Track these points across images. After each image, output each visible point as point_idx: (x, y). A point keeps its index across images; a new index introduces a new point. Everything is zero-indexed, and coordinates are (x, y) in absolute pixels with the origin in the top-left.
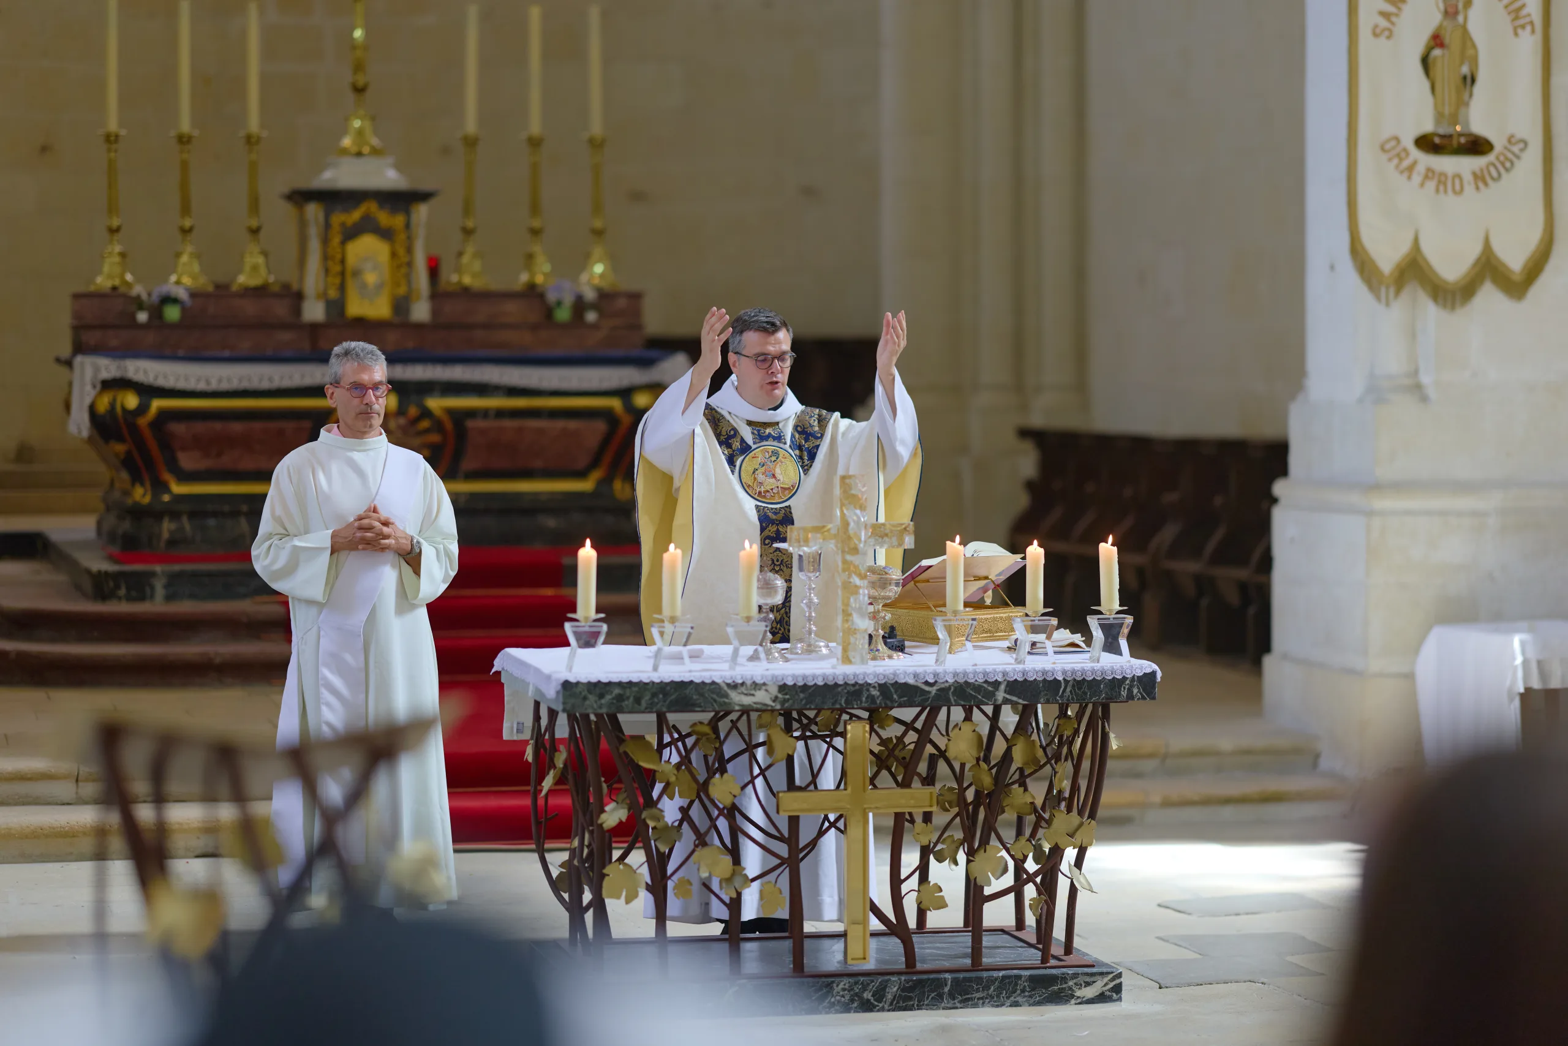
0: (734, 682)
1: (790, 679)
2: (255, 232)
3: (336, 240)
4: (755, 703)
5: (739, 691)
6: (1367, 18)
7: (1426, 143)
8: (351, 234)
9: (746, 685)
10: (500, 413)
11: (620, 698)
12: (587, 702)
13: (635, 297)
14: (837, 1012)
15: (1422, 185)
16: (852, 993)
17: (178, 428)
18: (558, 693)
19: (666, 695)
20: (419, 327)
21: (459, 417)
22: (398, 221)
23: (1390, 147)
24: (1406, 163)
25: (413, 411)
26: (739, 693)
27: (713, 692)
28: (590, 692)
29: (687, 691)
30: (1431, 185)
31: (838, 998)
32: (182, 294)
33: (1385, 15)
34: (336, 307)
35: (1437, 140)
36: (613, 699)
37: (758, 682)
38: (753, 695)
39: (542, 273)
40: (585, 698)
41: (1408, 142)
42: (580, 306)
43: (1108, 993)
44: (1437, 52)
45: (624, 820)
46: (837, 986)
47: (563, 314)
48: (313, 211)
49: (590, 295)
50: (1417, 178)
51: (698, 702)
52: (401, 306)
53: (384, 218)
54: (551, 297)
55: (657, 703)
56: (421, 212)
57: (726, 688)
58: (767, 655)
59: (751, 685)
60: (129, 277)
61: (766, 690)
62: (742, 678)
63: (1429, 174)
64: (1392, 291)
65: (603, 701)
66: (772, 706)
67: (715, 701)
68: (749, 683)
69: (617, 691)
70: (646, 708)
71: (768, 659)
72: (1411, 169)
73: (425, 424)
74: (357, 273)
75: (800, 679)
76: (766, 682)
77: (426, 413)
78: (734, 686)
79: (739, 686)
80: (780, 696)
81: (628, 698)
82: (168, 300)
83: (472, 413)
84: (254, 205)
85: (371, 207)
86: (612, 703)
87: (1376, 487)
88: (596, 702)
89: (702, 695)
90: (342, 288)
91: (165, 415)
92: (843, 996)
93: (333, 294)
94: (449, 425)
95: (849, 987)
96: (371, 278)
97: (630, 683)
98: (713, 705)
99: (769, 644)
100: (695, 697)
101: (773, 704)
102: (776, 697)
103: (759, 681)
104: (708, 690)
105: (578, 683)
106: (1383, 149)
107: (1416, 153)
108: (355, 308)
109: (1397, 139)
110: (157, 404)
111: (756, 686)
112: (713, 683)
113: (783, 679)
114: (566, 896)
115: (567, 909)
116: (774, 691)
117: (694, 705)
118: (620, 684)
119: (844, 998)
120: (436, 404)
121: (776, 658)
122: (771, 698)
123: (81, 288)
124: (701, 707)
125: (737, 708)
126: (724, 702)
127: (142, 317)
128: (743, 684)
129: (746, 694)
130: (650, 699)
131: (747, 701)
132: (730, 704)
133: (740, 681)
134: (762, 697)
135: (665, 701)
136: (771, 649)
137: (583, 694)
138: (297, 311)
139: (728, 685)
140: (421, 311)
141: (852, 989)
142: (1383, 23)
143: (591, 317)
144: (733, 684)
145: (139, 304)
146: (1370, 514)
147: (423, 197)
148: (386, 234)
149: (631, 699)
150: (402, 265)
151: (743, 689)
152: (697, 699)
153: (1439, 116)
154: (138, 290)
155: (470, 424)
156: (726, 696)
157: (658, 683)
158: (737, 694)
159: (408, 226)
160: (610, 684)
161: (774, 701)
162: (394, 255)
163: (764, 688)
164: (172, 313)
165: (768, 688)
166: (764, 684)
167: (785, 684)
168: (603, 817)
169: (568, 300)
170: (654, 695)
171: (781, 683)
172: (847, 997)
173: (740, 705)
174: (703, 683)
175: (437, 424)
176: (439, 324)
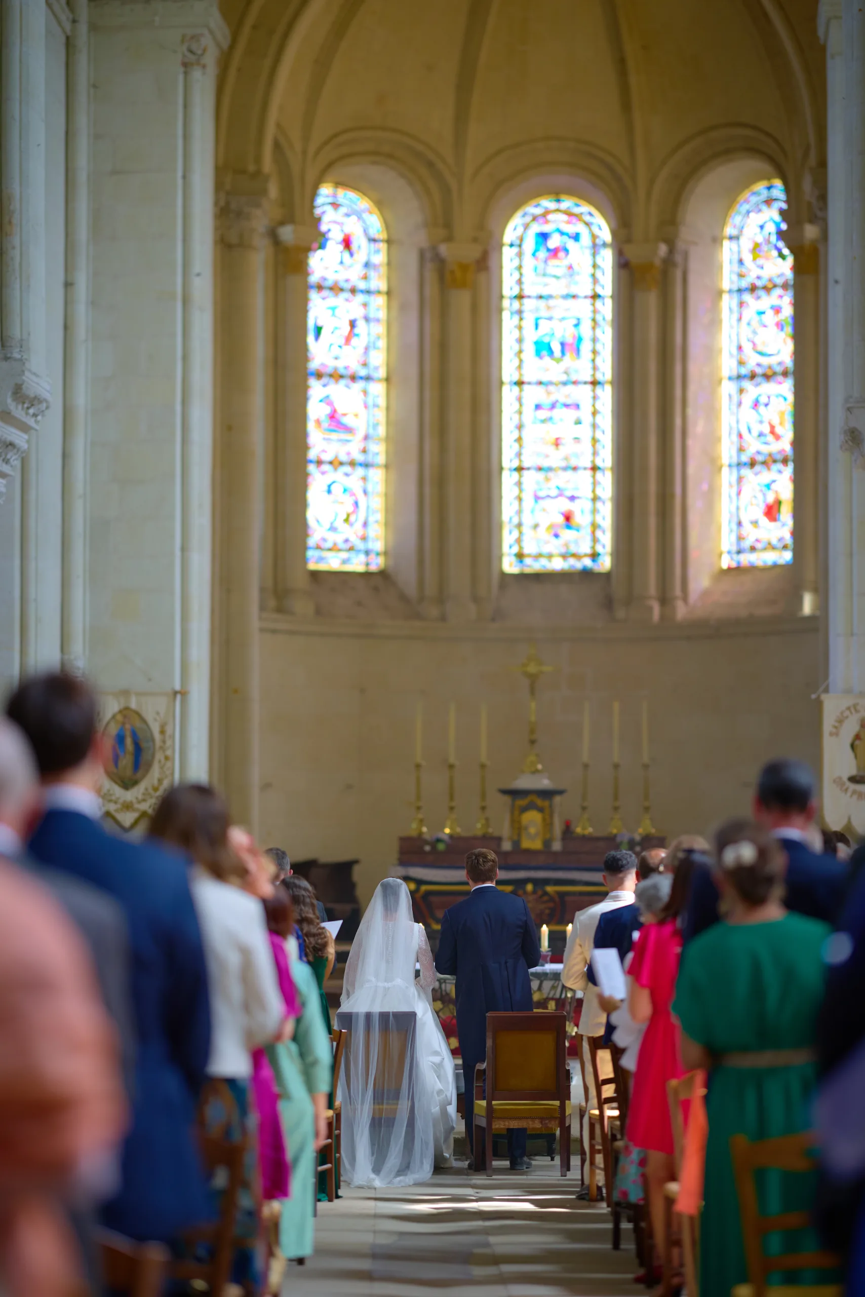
2: (483, 808)
3: (517, 813)
6: (827, 728)
7: (853, 779)
8: (524, 809)
15: (851, 796)
17: (434, 899)
20: (555, 854)
21: (562, 895)
22: (546, 803)
23: (838, 781)
24: (845, 788)
25: (540, 893)
30: (855, 797)
32: (446, 838)
33: (836, 727)
34: (516, 844)
35: (858, 778)
41: (845, 779)
42: (632, 844)
44: (857, 742)
48: (507, 799)
49: (637, 838)
50: (849, 794)
52: (547, 843)
53: (539, 802)
54: (619, 838)
56: (557, 799)
60: (424, 829)
63: (854, 792)
72: (846, 790)
73: (546, 898)
74: (526, 828)
77: (546, 893)
82: (439, 840)
83: (568, 894)
84: (483, 796)
85: (534, 798)
90: (519, 835)
91: (428, 894)
93: (515, 838)
94: (557, 899)
96: (532, 830)
106: (834, 781)
107: (848, 784)
108: (526, 844)
109: (840, 778)
110: (424, 888)
120: (550, 889)
123: (405, 834)
127: (427, 848)
138: (499, 845)
140: (557, 846)
142: (834, 730)
145: (426, 842)
147: (560, 792)
148: (541, 810)
150: (548, 824)
153: (859, 768)
154: (427, 837)
155: (567, 899)
159: (551, 806)
162: (544, 820)
164: (441, 847)
169: (626, 841)
175: (551, 899)
176: (565, 852)
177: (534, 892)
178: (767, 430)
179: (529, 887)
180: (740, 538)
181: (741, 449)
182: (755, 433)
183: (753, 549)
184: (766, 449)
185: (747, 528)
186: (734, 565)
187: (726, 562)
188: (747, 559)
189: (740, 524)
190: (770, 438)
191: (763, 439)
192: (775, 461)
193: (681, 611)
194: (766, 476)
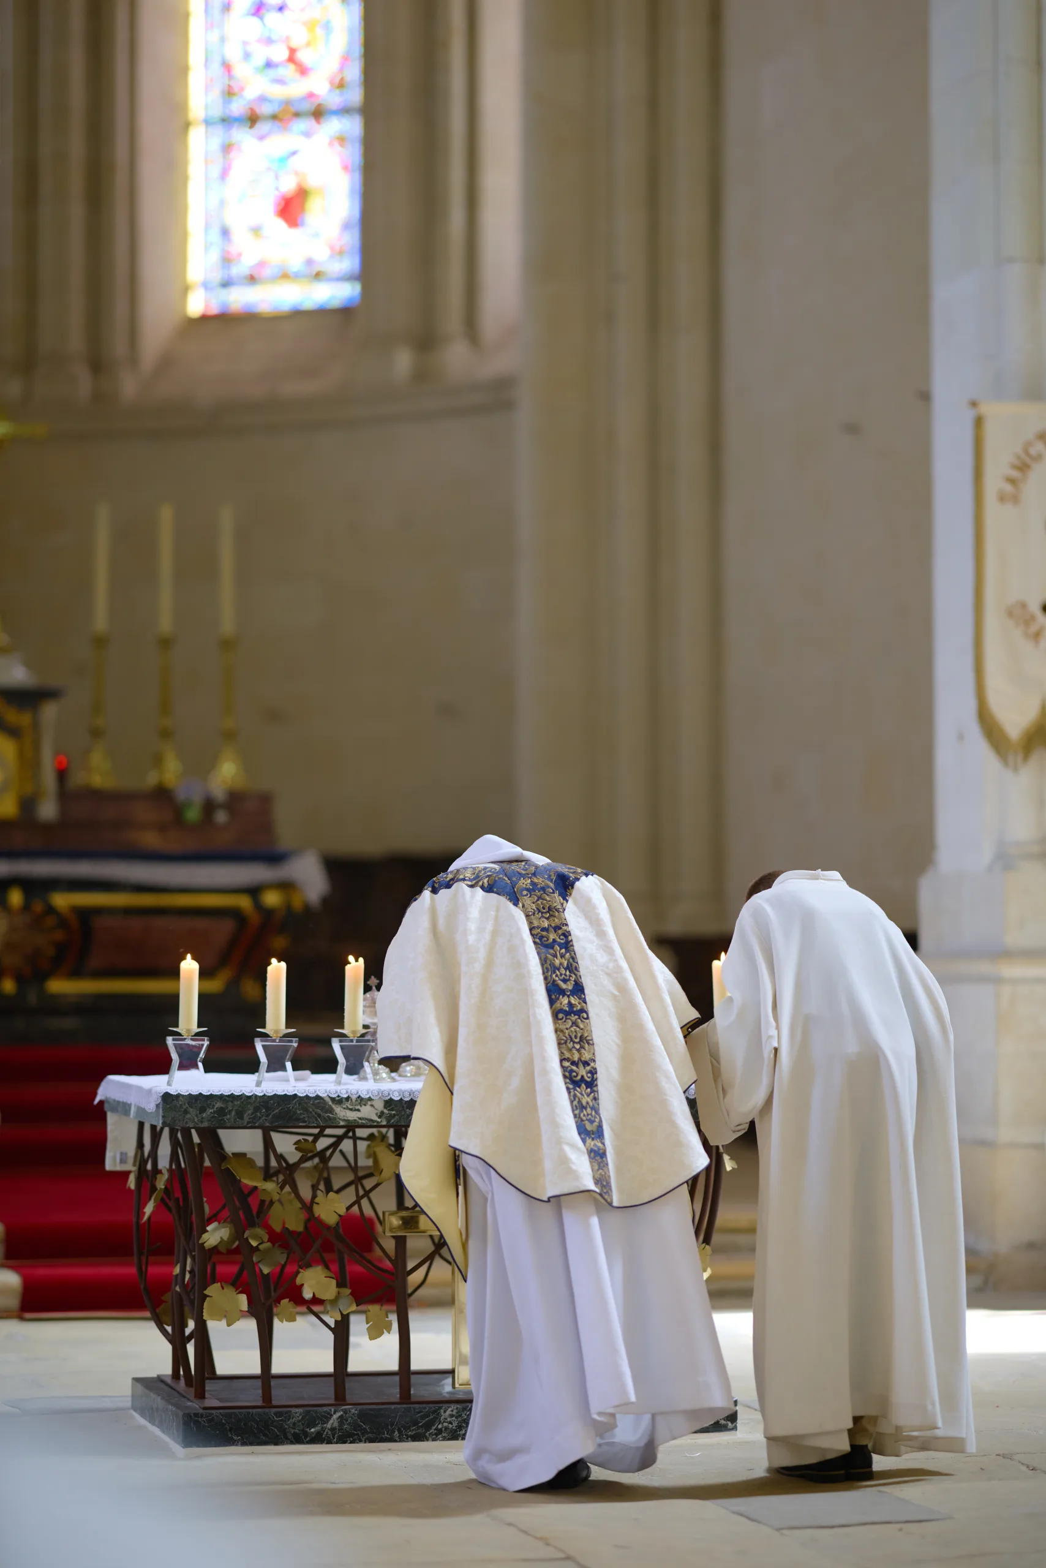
0: (338, 1096)
1: (396, 1094)
4: (360, 1119)
5: (345, 1106)
6: (993, 483)
9: (351, 1100)
10: (129, 912)
11: (221, 1112)
12: (188, 1116)
13: (265, 800)
14: (444, 1439)
16: (460, 1419)
18: (157, 1106)
19: (267, 1109)
20: (49, 825)
21: (85, 915)
22: (25, 719)
23: (1017, 613)
24: (1033, 628)
25: (38, 907)
26: (344, 1108)
27: (317, 1106)
28: (191, 1105)
29: (291, 1106)
31: (445, 1424)
33: (1012, 481)
36: (214, 1112)
37: (362, 1096)
38: (359, 1110)
39: (172, 772)
40: (186, 1112)
41: (1035, 608)
42: (209, 806)
43: (723, 1422)
45: (225, 1239)
46: (445, 1412)
47: (193, 814)
49: (220, 795)
50: (1044, 644)
51: (302, 1117)
52: (28, 804)
53: (10, 715)
54: (181, 796)
55: (260, 1118)
56: (50, 711)
57: (330, 1103)
58: (374, 1075)
59: (356, 1101)
61: (372, 1106)
62: (347, 1092)
64: (1020, 758)
65: (204, 1115)
66: (378, 1122)
67: (319, 1116)
68: (354, 1097)
69: (219, 1105)
70: (248, 1123)
71: (375, 1079)
72: (1038, 634)
73: (50, 921)
75: (407, 1094)
76: (372, 1097)
77: (51, 910)
78: (339, 1101)
79: (344, 1100)
80: (386, 1111)
81: (230, 1112)
83: (98, 911)
86: (213, 1117)
87: (1005, 954)
88: (197, 1116)
89: (306, 1110)
92: (450, 1423)
94: (74, 923)
95: (457, 1413)
97: (232, 1096)
98: (317, 1120)
99: (376, 1065)
100: (299, 1112)
101: (379, 1120)
102: (382, 1113)
103: (364, 1095)
104: (312, 1104)
105: (179, 1096)
106: (1010, 613)
107: (1042, 619)
109: (1023, 605)
111: (361, 1101)
112: (318, 1097)
113: (389, 1094)
114: (169, 1329)
115: (170, 1342)
116: (380, 1106)
117: (298, 1120)
118: (221, 1097)
119: (452, 1424)
120: (62, 901)
121: (384, 1079)
122: (377, 1114)
124: (305, 1122)
125: (342, 1123)
126: (328, 1116)
128: (348, 1098)
129: (351, 1110)
130: (252, 1114)
131: (352, 1116)
132: (335, 1119)
133: (345, 1096)
134: (367, 1112)
135: (268, 1116)
136: (378, 1069)
137: (184, 1107)
139: (333, 1099)
140: (48, 810)
141: (460, 1416)
142: (1008, 488)
143: (221, 817)
144: (337, 1098)
146: (998, 981)
147: (51, 694)
148: (14, 732)
149: (233, 1113)
150: (29, 764)
151: (348, 1104)
152: (301, 1114)
155: (97, 922)
156: (331, 1111)
157: (260, 1097)
158: (342, 1109)
159: (35, 726)
160: (211, 1097)
161: (380, 1117)
162: (21, 754)
163: (369, 1103)
165: (373, 1103)
166: (370, 1099)
167: (391, 1099)
168: (205, 1236)
169: (197, 799)
170: (257, 1109)
171: (387, 1098)
172: (455, 1424)
173: (344, 1120)
174: (307, 1096)
175: (62, 922)
176: (64, 824)
177: (26, 907)
178: (280, 54)
179: (16, 898)
180: (227, 260)
181: (229, 93)
182: (259, 60)
183: (252, 279)
184: (278, 92)
185: (241, 241)
186: (214, 310)
187: (196, 305)
188: (240, 298)
189: (225, 233)
190: (289, 71)
191: (272, 73)
192: (297, 115)
193: (129, 387)
194: (280, 142)
